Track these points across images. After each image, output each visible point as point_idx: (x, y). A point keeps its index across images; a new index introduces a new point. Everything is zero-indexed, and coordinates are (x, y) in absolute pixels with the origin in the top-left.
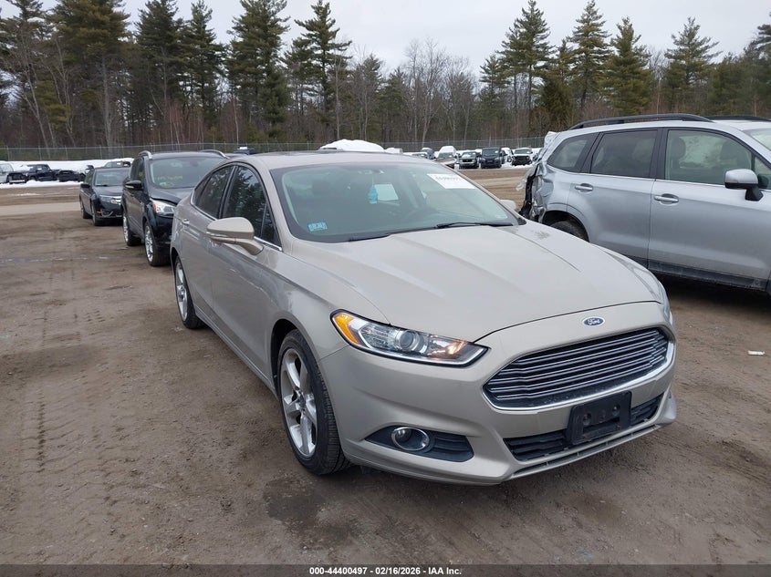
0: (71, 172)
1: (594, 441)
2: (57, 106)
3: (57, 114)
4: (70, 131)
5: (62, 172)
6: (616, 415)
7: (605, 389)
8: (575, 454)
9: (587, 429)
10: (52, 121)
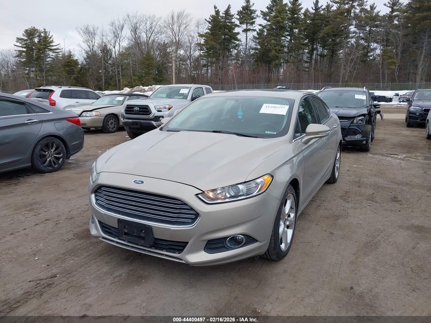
0: (384, 97)
1: (141, 245)
2: (393, 60)
3: (391, 65)
4: (396, 74)
5: (380, 97)
6: (143, 235)
7: (140, 219)
8: (129, 246)
9: (126, 234)
10: (388, 69)
